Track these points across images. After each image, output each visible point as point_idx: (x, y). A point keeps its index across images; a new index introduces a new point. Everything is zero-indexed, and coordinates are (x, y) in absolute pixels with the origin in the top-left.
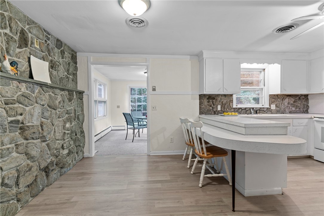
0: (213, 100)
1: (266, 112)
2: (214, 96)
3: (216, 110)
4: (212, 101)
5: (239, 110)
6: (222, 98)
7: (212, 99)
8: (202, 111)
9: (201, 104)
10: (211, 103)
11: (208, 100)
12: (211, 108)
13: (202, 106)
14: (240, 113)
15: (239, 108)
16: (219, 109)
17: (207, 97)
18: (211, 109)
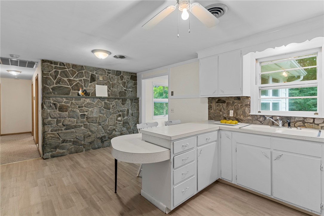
0: (224, 104)
1: (320, 125)
2: (224, 99)
3: (227, 117)
4: (222, 105)
5: (260, 118)
6: (235, 101)
7: (222, 103)
8: (211, 116)
9: (210, 108)
10: (221, 107)
11: (217, 104)
12: (221, 113)
13: (211, 110)
14: (261, 123)
15: (261, 116)
16: (230, 115)
17: (217, 100)
18: (221, 115)
